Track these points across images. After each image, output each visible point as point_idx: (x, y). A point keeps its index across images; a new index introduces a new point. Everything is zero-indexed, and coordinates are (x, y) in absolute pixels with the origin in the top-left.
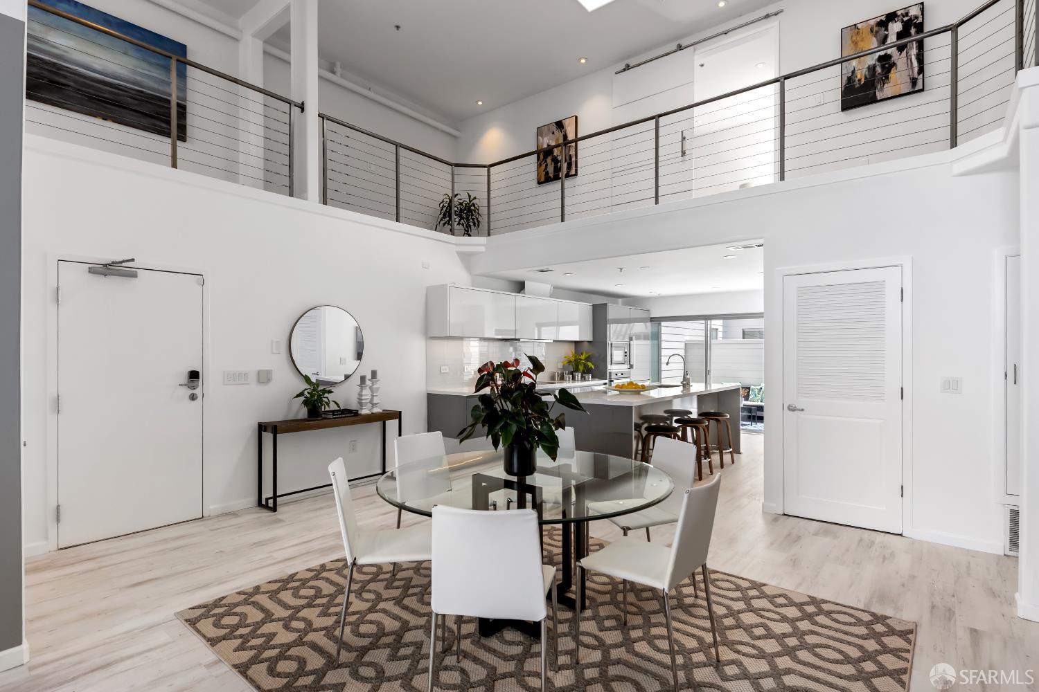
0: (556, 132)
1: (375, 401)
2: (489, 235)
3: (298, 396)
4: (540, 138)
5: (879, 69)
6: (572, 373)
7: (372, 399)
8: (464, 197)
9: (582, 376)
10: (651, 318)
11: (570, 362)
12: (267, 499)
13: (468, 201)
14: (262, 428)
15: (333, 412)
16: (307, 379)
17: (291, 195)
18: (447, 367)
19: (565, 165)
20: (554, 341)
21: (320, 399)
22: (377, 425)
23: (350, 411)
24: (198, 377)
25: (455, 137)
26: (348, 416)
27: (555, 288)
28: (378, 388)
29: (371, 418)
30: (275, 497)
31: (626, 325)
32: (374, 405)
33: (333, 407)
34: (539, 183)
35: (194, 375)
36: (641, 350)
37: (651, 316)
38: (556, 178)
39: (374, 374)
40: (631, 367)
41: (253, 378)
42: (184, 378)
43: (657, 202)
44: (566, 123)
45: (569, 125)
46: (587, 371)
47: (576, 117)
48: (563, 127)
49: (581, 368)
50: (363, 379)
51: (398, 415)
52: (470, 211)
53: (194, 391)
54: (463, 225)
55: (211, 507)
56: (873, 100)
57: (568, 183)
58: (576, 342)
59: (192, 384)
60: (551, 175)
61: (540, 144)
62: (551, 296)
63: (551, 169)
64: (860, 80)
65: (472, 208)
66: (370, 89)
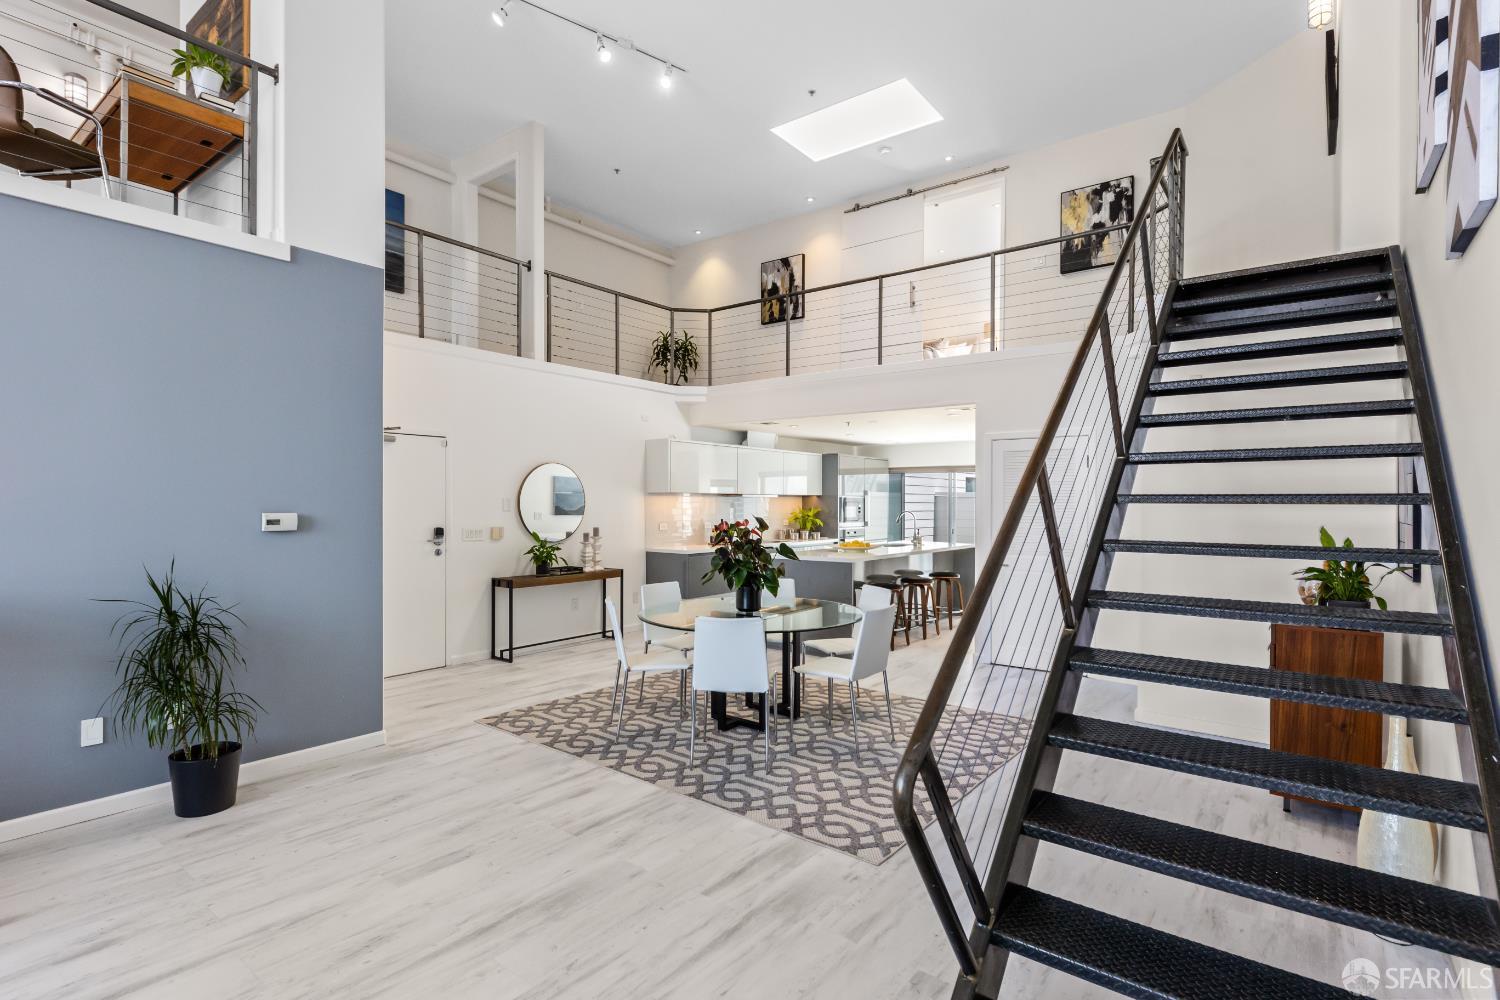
0: (782, 270)
1: (598, 559)
2: (710, 384)
3: (529, 553)
4: (764, 274)
5: (1094, 237)
6: (799, 531)
7: (594, 557)
8: (680, 336)
9: (810, 535)
10: (890, 469)
11: (797, 519)
12: (502, 652)
13: (684, 339)
14: (496, 583)
15: (561, 569)
16: (535, 536)
17: (519, 355)
18: (666, 525)
19: (791, 307)
20: (780, 496)
21: (549, 556)
22: (598, 583)
23: (576, 569)
24: (443, 534)
25: (669, 265)
26: (573, 573)
27: (780, 436)
28: (600, 546)
29: (594, 576)
30: (511, 649)
31: (861, 476)
32: (596, 563)
33: (562, 564)
34: (763, 323)
35: (439, 532)
36: (879, 505)
37: (891, 467)
38: (782, 319)
39: (596, 531)
40: (866, 524)
41: (486, 535)
42: (430, 534)
43: (880, 362)
44: (793, 261)
45: (795, 264)
46: (815, 529)
47: (804, 256)
48: (789, 265)
49: (809, 525)
50: (586, 536)
51: (619, 573)
52: (686, 350)
53: (439, 547)
54: (679, 366)
55: (453, 657)
56: (1088, 267)
57: (794, 326)
58: (804, 497)
59: (437, 541)
60: (776, 315)
61: (764, 281)
62: (776, 447)
63: (776, 309)
64: (1077, 246)
65: (689, 347)
66: (580, 222)
